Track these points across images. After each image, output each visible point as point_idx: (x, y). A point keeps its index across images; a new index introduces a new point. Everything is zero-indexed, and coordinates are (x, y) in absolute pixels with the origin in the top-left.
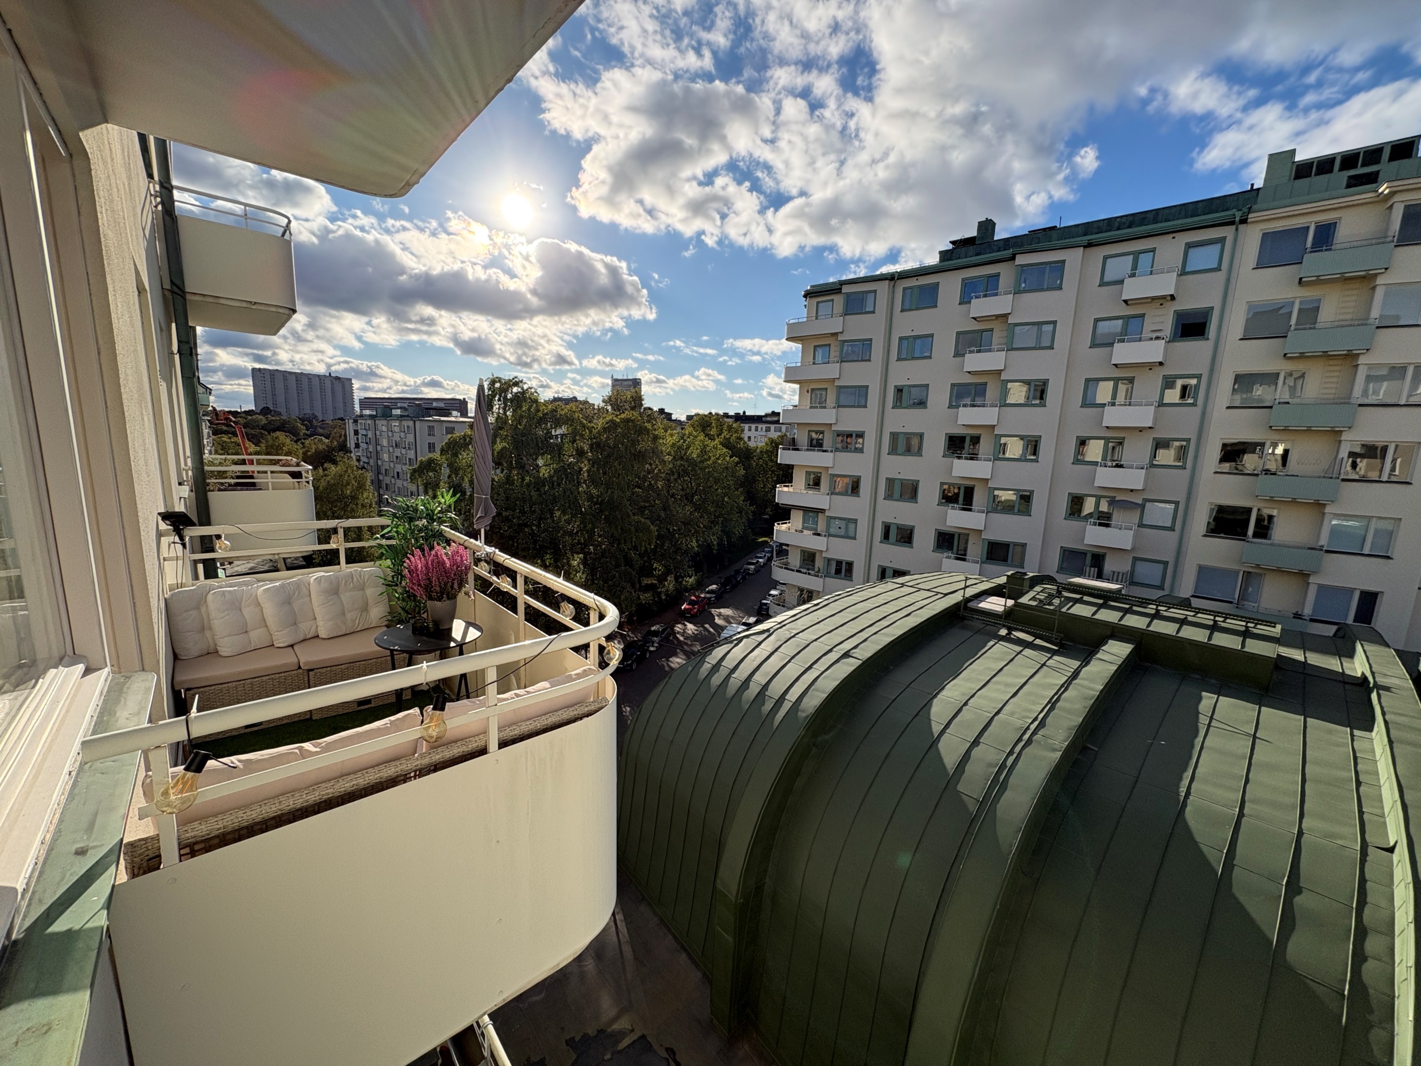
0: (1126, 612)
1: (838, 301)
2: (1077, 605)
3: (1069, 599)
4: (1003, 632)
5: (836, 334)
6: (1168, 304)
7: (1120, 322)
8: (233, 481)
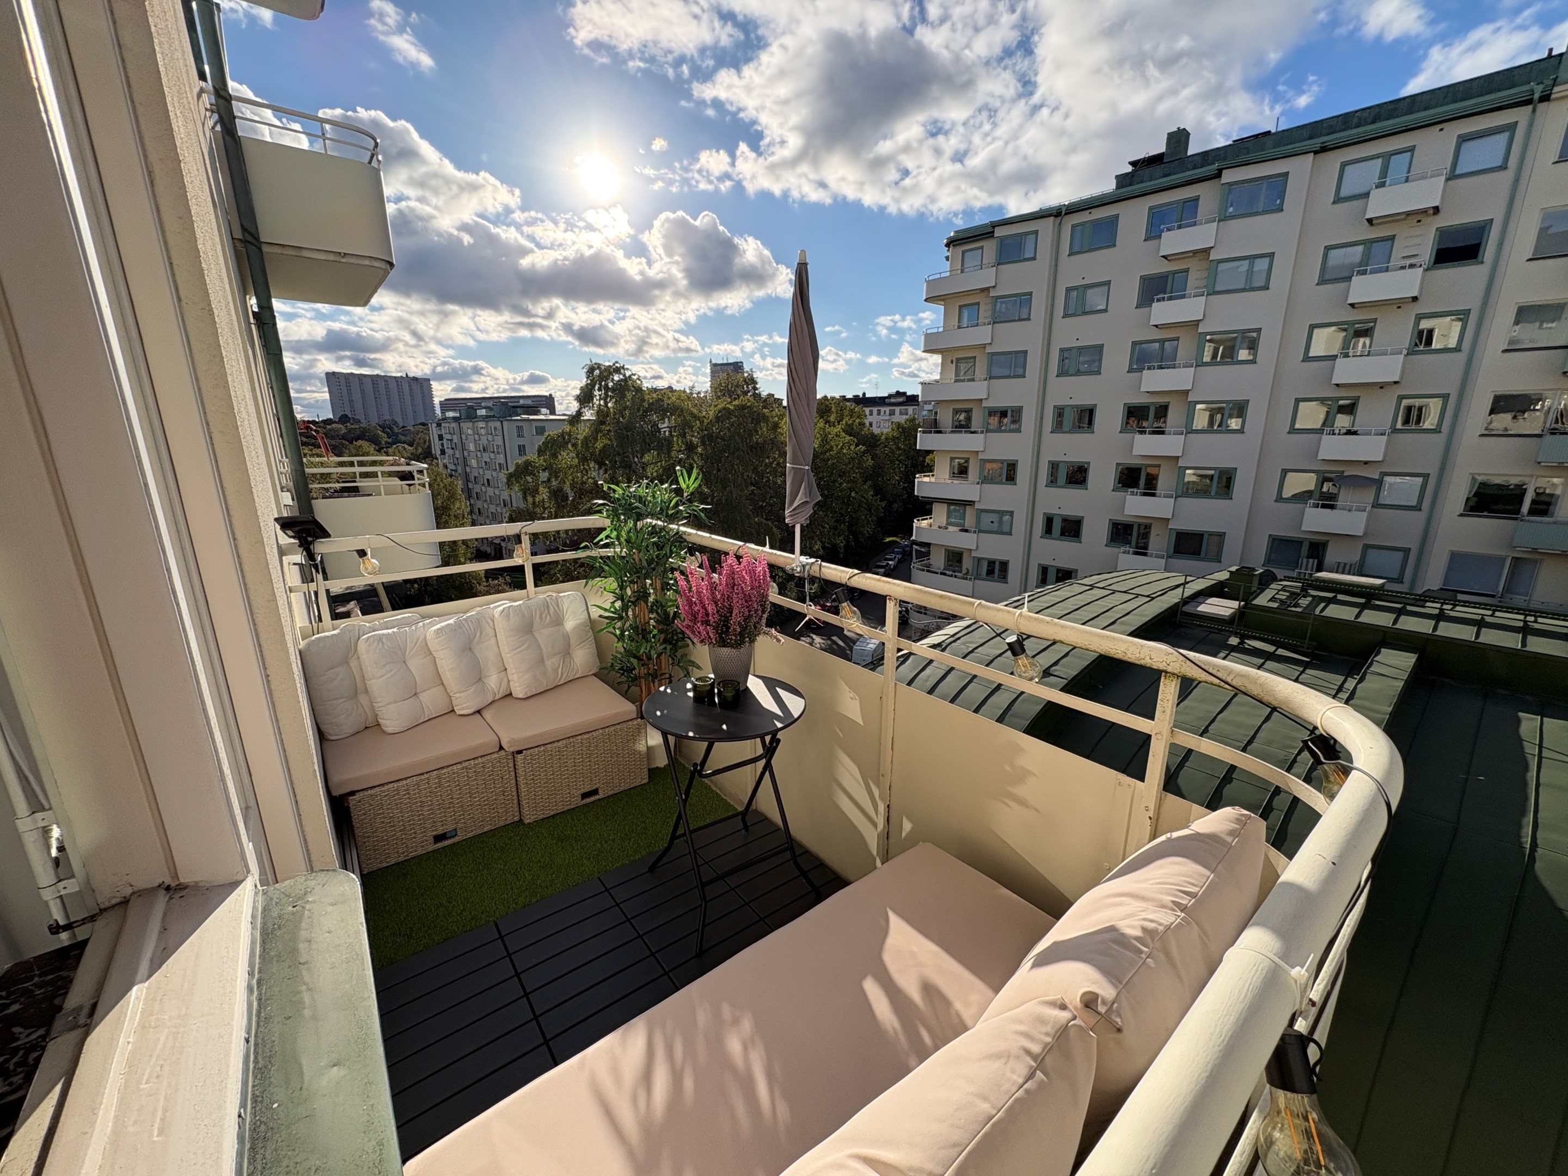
0: (1400, 613)
1: (990, 247)
2: (1331, 606)
3: (1322, 599)
4: (1234, 641)
5: (987, 289)
6: (1426, 220)
7: (1360, 248)
8: (338, 486)
